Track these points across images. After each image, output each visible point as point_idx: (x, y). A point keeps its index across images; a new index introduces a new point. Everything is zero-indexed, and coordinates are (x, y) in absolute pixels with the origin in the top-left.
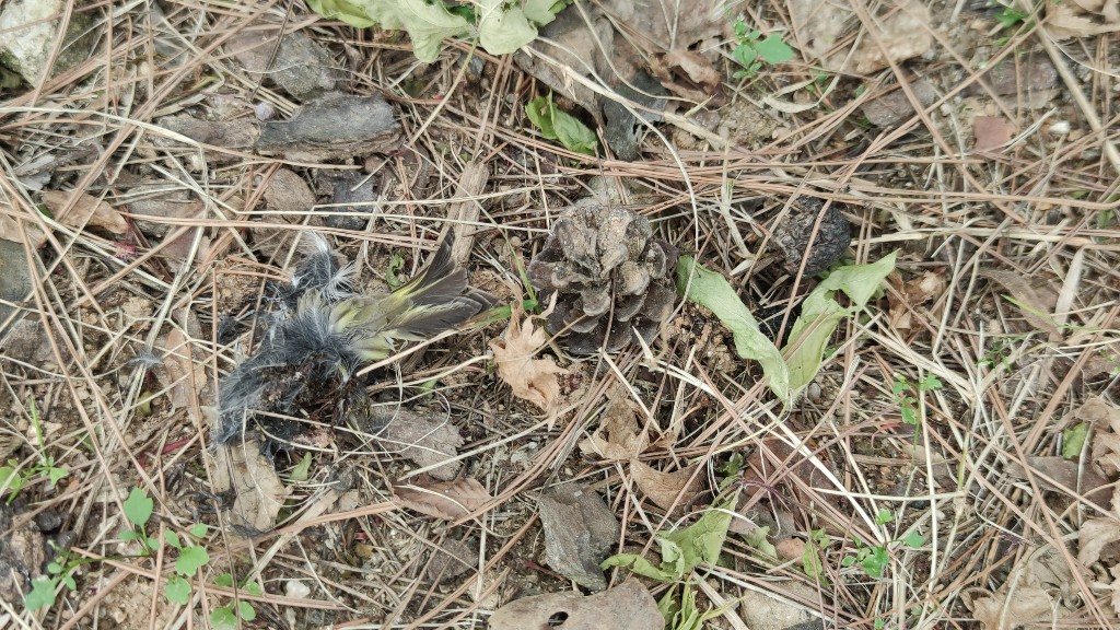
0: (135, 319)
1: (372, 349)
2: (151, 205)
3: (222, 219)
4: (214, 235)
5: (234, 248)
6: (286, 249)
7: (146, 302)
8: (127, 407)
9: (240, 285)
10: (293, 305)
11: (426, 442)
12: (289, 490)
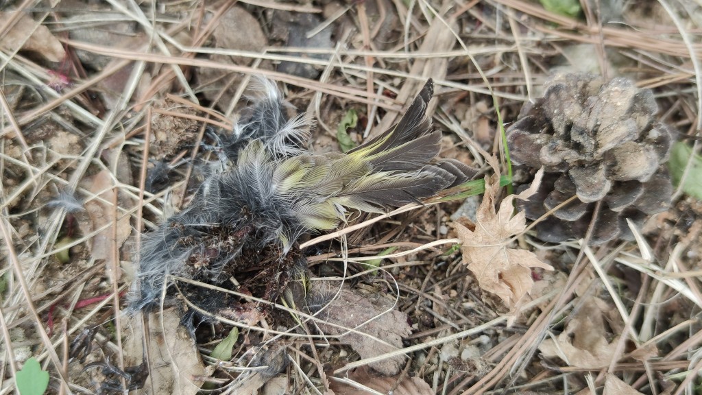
0: (61, 156)
1: (319, 217)
2: (94, 34)
3: (165, 56)
4: (156, 71)
5: (175, 88)
6: (230, 93)
7: (74, 139)
8: (40, 253)
9: (177, 128)
10: (233, 156)
11: (368, 329)
12: (209, 370)
